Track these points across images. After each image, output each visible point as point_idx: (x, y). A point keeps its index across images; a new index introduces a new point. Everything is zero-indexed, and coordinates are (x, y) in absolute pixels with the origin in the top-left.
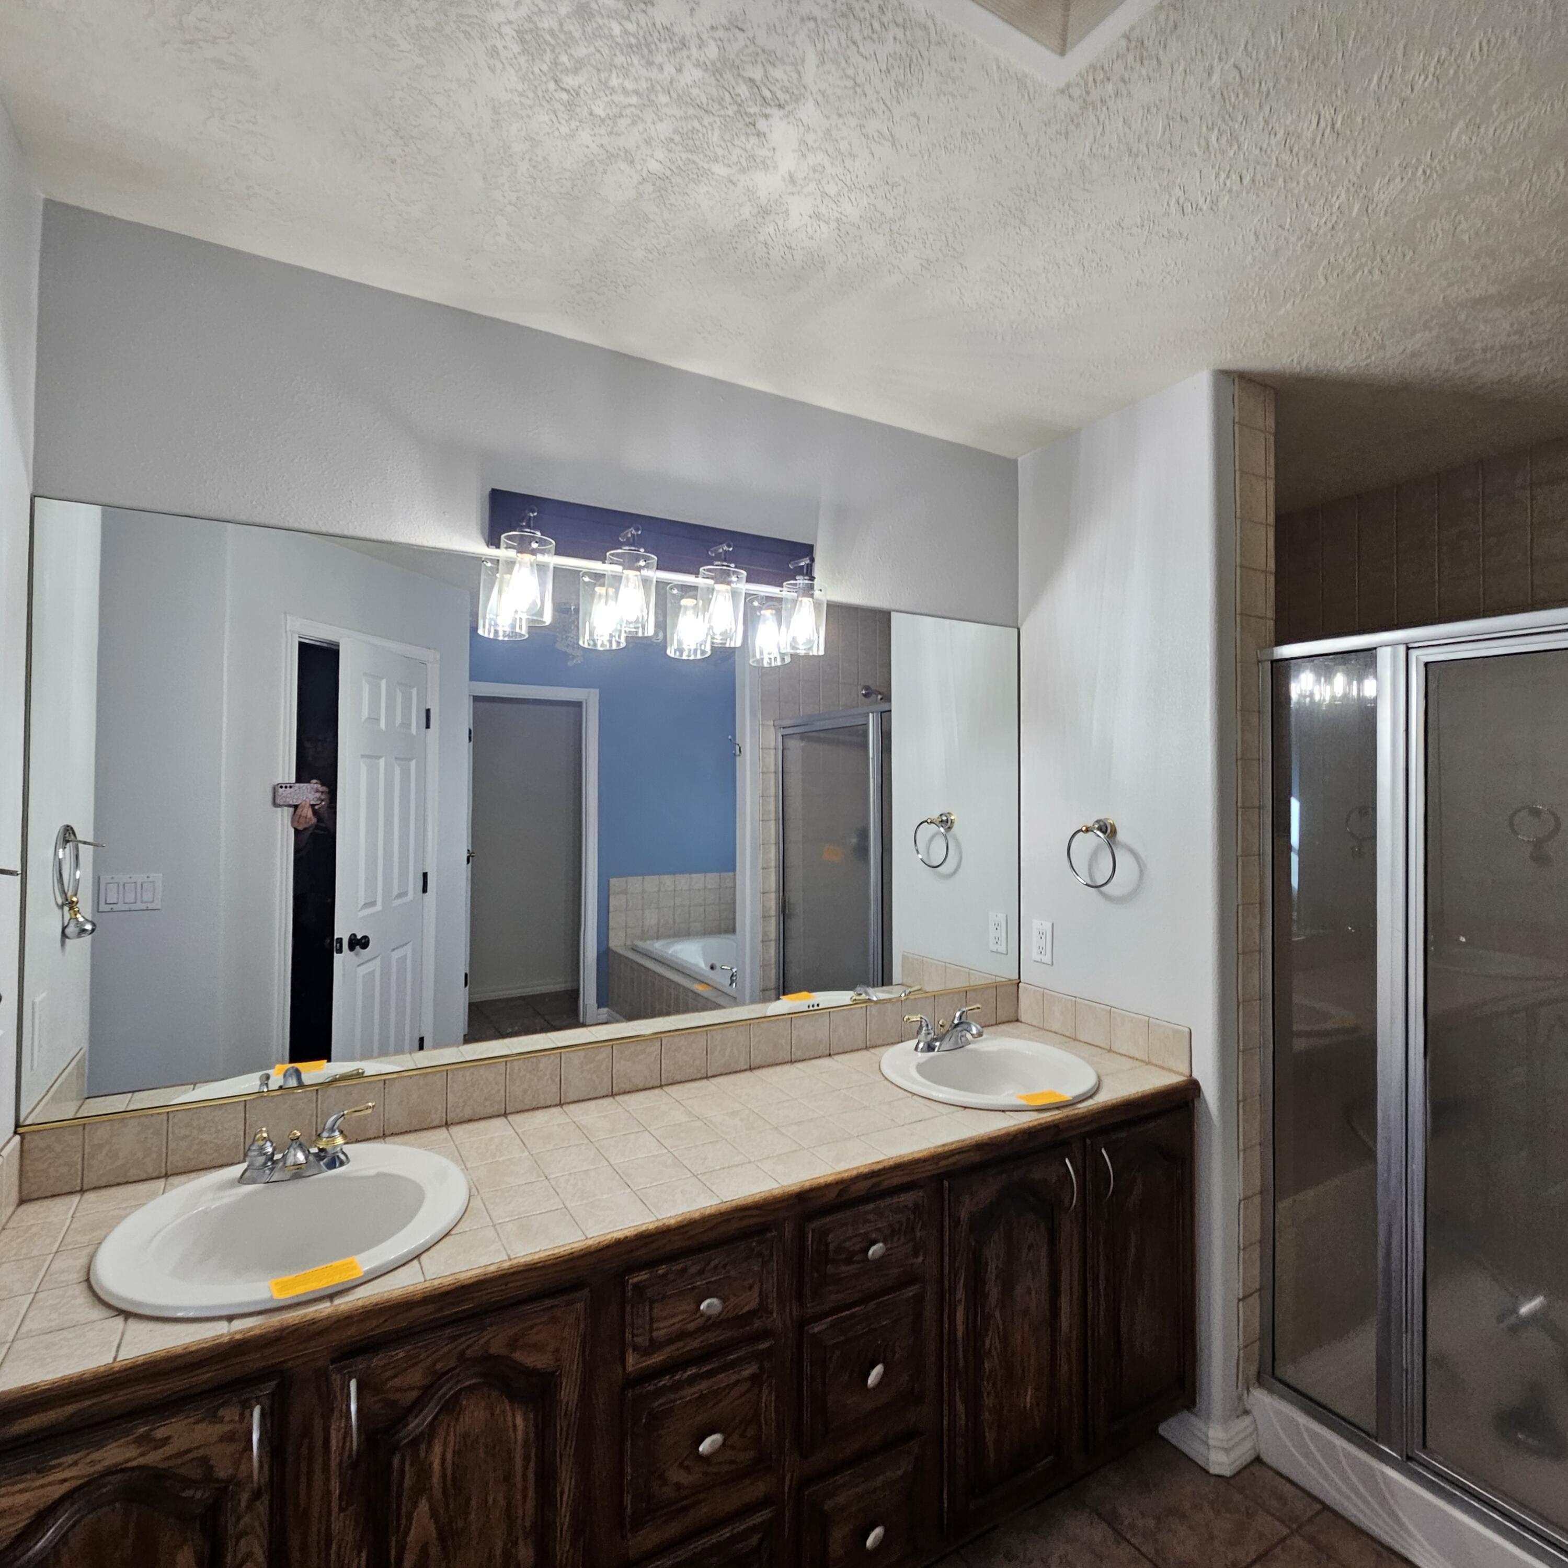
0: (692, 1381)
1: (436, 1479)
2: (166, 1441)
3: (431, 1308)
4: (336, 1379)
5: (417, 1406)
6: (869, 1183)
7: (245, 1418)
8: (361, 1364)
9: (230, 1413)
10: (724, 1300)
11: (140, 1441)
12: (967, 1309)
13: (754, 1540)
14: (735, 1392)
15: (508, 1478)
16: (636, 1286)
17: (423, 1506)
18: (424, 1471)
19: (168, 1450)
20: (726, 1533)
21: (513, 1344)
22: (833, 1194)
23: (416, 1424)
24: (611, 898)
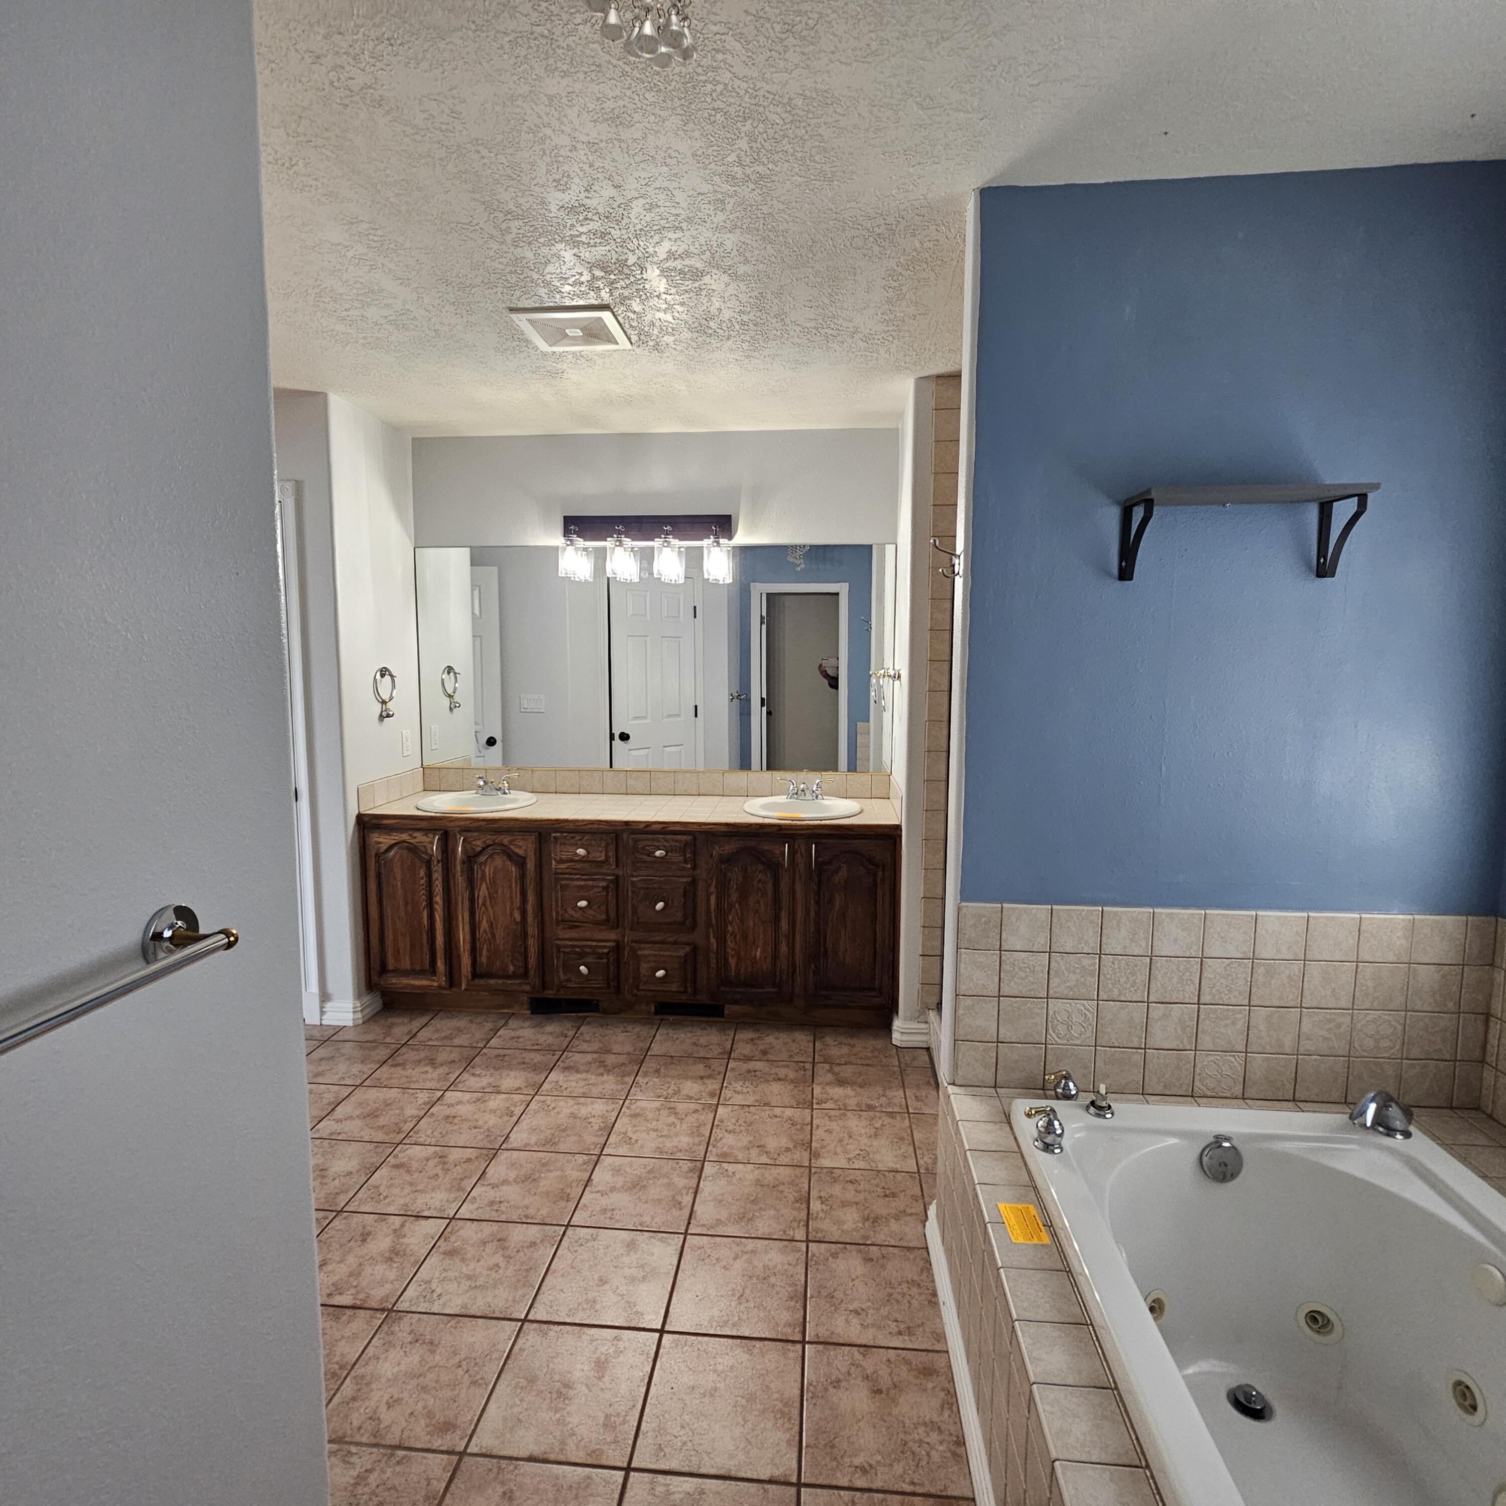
0: (578, 879)
1: (487, 878)
2: (415, 838)
3: (485, 823)
4: (458, 836)
5: (480, 853)
6: (662, 826)
7: (434, 838)
8: (465, 833)
9: (431, 835)
10: (588, 853)
11: (410, 835)
12: (717, 898)
13: (606, 951)
14: (596, 890)
15: (510, 887)
16: (555, 837)
17: (484, 886)
18: (484, 874)
19: (417, 840)
20: (594, 944)
21: (511, 842)
22: (643, 826)
23: (482, 859)
24: (858, 736)
